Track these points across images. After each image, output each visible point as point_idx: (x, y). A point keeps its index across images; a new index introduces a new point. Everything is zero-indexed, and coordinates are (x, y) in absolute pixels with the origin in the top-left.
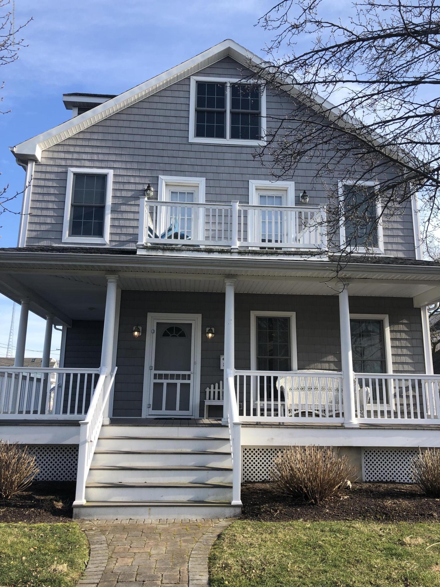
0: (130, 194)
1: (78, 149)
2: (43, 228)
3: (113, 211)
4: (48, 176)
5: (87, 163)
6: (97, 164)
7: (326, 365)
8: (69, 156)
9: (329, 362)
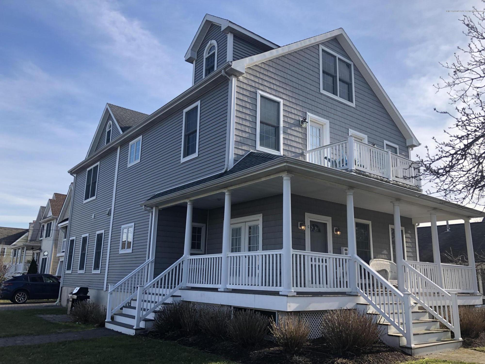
0: (292, 121)
1: (262, 76)
2: (244, 135)
3: (284, 132)
4: (245, 92)
5: (268, 90)
6: (274, 92)
7: (383, 256)
8: (257, 80)
9: (384, 254)
